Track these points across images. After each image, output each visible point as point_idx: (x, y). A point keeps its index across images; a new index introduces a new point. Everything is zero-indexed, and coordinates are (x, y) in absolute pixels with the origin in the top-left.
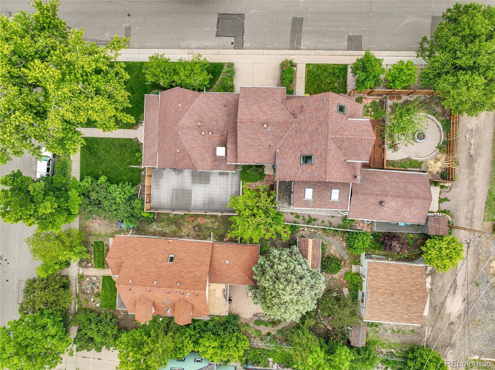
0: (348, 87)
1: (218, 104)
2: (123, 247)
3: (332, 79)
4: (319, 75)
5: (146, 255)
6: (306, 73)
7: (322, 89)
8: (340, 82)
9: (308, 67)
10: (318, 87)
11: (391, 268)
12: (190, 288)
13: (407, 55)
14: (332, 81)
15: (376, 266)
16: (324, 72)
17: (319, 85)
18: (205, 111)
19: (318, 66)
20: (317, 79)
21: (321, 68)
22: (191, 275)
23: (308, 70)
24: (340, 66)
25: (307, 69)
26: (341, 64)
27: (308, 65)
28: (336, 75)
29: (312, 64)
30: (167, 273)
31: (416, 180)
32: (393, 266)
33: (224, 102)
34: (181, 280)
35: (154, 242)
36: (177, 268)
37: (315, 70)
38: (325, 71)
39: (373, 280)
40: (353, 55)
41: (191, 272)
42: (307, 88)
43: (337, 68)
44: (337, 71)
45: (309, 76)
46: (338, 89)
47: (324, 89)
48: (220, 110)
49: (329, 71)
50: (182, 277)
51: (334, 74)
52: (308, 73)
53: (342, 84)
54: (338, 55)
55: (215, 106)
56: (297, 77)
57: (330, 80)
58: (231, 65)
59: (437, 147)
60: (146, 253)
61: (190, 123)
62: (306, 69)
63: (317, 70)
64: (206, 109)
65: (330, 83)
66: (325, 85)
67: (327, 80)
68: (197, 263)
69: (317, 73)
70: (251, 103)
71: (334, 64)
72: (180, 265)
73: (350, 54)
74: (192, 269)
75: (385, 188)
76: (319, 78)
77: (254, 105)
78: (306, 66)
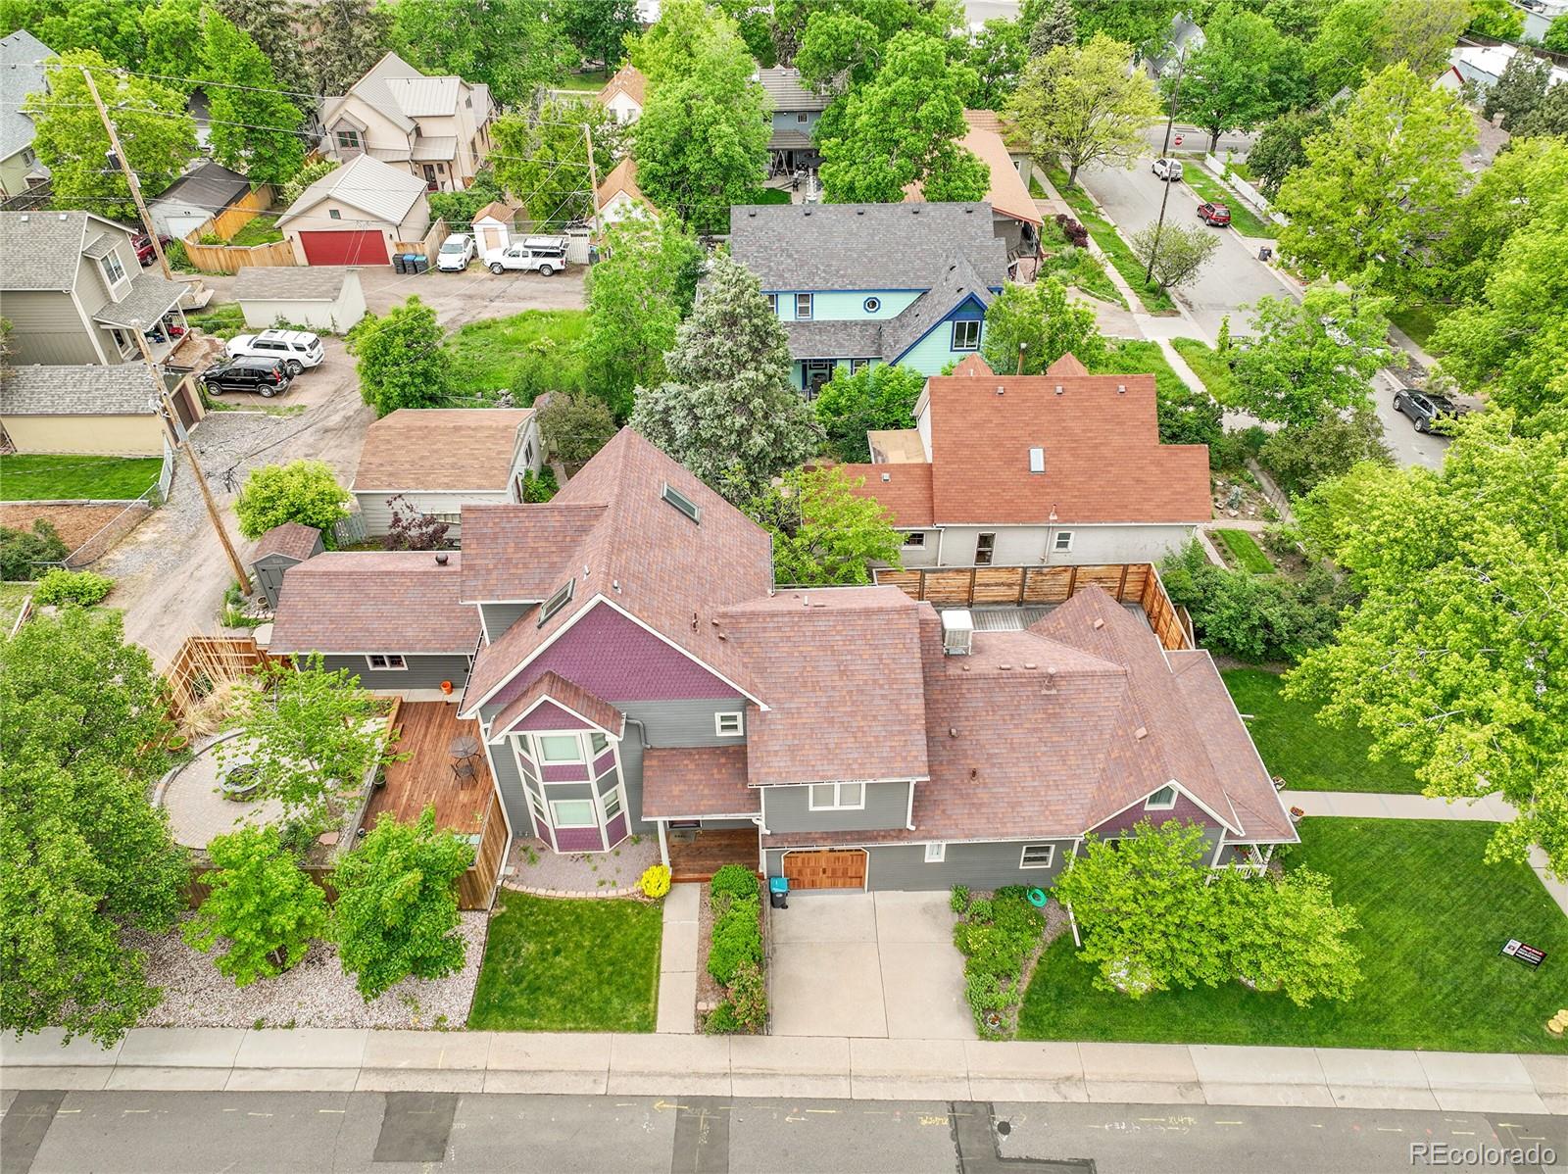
0: (483, 938)
1: (1003, 785)
2: (1179, 487)
3: (548, 969)
4: (601, 983)
5: (1106, 466)
6: (657, 993)
7: (593, 929)
8: (511, 959)
9: (647, 1016)
10: (607, 936)
11: (446, 480)
12: (970, 383)
13: (185, 1071)
14: (544, 960)
15: (484, 482)
16: (578, 993)
17: (602, 946)
18: (1044, 749)
19: (602, 1020)
20: (610, 969)
21: (589, 1011)
22: (976, 417)
23: (648, 1001)
24: (501, 1021)
25: (651, 1005)
26: (497, 1029)
27: (646, 1025)
28: (524, 985)
29: (627, 1029)
30: (1036, 418)
31: (315, 628)
32: (439, 486)
33: (983, 795)
34: (996, 402)
35: (1097, 510)
36: (1016, 433)
37: (616, 1002)
38: (570, 1000)
39: (499, 453)
40: (434, 1076)
41: (976, 426)
42: (653, 930)
43: (522, 1013)
44: (521, 1001)
45: (642, 977)
46: (525, 933)
47: (582, 929)
48: (990, 756)
49: (552, 1001)
50: (997, 410)
51: (534, 989)
52: (648, 990)
53: (505, 951)
54: (505, 1076)
55: (1012, 772)
56: (694, 975)
57: (551, 966)
58: (988, 1022)
59: (192, 759)
60: (1109, 472)
61: (1084, 691)
62: (656, 1007)
63: (608, 1001)
64: (1044, 759)
65: (557, 952)
66: (579, 946)
67: (568, 963)
68: (966, 452)
69: (606, 990)
70: (879, 692)
71: (527, 1029)
72: (1008, 444)
73: (449, 1076)
74: (976, 434)
75: (424, 595)
76: (600, 973)
77: (866, 682)
78: (655, 1020)
